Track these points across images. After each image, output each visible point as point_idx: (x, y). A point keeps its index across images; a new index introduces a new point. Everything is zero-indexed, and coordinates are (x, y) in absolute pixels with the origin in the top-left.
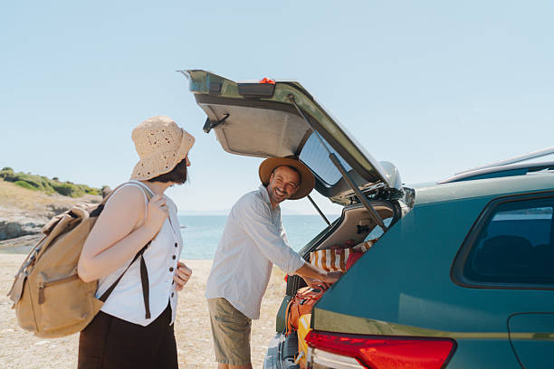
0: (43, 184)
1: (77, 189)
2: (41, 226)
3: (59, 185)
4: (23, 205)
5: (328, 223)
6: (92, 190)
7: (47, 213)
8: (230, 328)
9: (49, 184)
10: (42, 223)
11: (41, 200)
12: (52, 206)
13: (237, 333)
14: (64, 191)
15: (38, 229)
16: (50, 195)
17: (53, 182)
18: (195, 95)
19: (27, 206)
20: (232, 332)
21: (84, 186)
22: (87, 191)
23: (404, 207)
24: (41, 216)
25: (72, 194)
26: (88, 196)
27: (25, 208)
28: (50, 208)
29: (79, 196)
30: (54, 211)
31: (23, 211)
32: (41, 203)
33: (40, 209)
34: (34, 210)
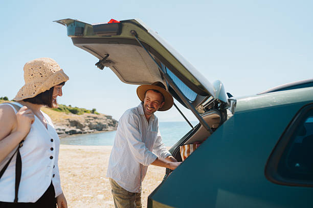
0: (64, 109)
1: (80, 110)
2: (64, 130)
3: (71, 109)
4: (55, 119)
5: (192, 127)
6: (87, 111)
7: (66, 123)
8: (120, 198)
9: (67, 108)
10: (64, 128)
11: (63, 117)
12: (68, 120)
13: (125, 201)
14: (74, 111)
15: (62, 131)
16: (67, 114)
17: (69, 107)
18: (72, 38)
19: (57, 119)
20: (121, 200)
21: (84, 109)
22: (85, 112)
23: (229, 113)
24: (63, 125)
25: (78, 113)
26: (85, 114)
27: (56, 120)
28: (68, 121)
29: (81, 114)
30: (70, 122)
31: (54, 122)
32: (63, 118)
33: (63, 121)
34: (60, 122)
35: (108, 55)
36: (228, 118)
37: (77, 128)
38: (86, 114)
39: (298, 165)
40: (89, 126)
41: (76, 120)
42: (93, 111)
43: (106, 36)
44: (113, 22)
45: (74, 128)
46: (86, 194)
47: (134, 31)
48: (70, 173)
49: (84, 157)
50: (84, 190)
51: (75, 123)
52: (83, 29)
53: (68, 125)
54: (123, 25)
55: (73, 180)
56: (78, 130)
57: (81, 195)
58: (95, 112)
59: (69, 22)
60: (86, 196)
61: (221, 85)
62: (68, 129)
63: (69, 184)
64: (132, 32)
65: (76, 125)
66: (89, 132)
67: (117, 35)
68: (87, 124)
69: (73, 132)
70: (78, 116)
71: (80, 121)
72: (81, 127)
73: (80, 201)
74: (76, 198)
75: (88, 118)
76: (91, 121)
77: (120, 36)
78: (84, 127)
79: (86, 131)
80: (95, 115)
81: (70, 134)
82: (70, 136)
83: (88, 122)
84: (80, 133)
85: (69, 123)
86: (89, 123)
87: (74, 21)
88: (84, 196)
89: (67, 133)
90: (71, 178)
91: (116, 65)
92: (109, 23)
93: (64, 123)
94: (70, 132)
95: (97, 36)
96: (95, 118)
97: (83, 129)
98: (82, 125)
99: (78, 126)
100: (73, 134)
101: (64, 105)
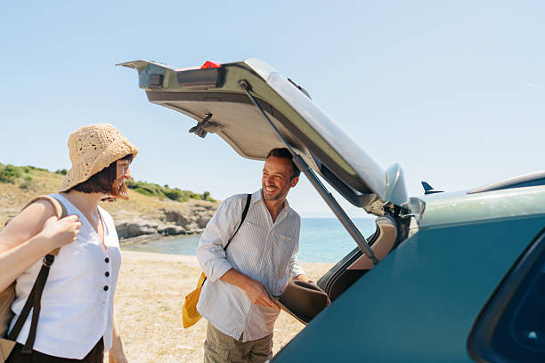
0: (157, 191)
1: (183, 194)
2: (155, 227)
3: (168, 191)
4: (141, 209)
6: (195, 195)
7: (159, 216)
9: (161, 190)
10: (155, 224)
11: (154, 204)
12: (163, 210)
14: (173, 196)
15: (152, 230)
16: (162, 200)
17: (164, 189)
18: (146, 91)
19: (144, 209)
21: (189, 192)
22: (191, 197)
24: (154, 218)
25: (181, 199)
26: (191, 200)
27: (142, 211)
28: (162, 212)
29: (185, 200)
30: (166, 214)
31: (141, 214)
32: (155, 207)
33: (153, 213)
34: (149, 213)
35: (211, 115)
36: (410, 235)
37: (178, 225)
38: (192, 202)
39: (533, 335)
40: (197, 222)
41: (176, 211)
42: (205, 196)
43: (198, 89)
44: (209, 66)
45: (172, 225)
46: (182, 344)
47: (246, 81)
48: (160, 305)
49: (185, 276)
50: (180, 337)
51: (174, 217)
52: (162, 77)
53: (162, 220)
54: (227, 71)
55: (163, 317)
56: (179, 228)
57: (174, 345)
58: (208, 197)
59: (140, 65)
60: (183, 347)
61: (398, 174)
62: (162, 227)
63: (156, 325)
64: (242, 82)
65: (176, 220)
66: (197, 233)
67: (217, 86)
68: (195, 218)
69: (171, 232)
70: (179, 204)
71: (182, 212)
72: (184, 222)
73: (171, 356)
74: (165, 349)
75: (196, 208)
76: (201, 213)
77: (223, 89)
78: (189, 223)
79: (192, 230)
80: (207, 203)
81: (166, 235)
82: (166, 238)
83: (195, 215)
84: (182, 233)
85: (163, 216)
86: (198, 217)
87: (149, 64)
88: (179, 346)
89: (160, 232)
90: (160, 314)
91: (226, 129)
92: (202, 69)
93: (155, 216)
94: (165, 231)
95: (185, 89)
96: (208, 208)
97: (188, 226)
98: (185, 219)
99: (179, 222)
100: (170, 234)
101: (157, 185)
